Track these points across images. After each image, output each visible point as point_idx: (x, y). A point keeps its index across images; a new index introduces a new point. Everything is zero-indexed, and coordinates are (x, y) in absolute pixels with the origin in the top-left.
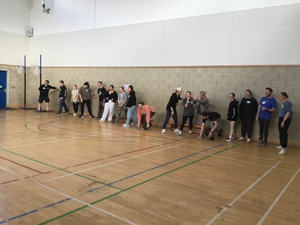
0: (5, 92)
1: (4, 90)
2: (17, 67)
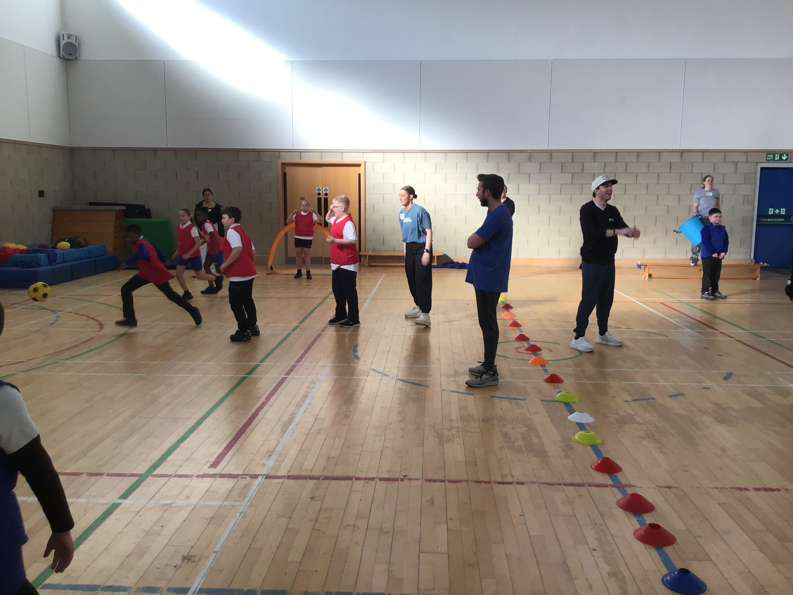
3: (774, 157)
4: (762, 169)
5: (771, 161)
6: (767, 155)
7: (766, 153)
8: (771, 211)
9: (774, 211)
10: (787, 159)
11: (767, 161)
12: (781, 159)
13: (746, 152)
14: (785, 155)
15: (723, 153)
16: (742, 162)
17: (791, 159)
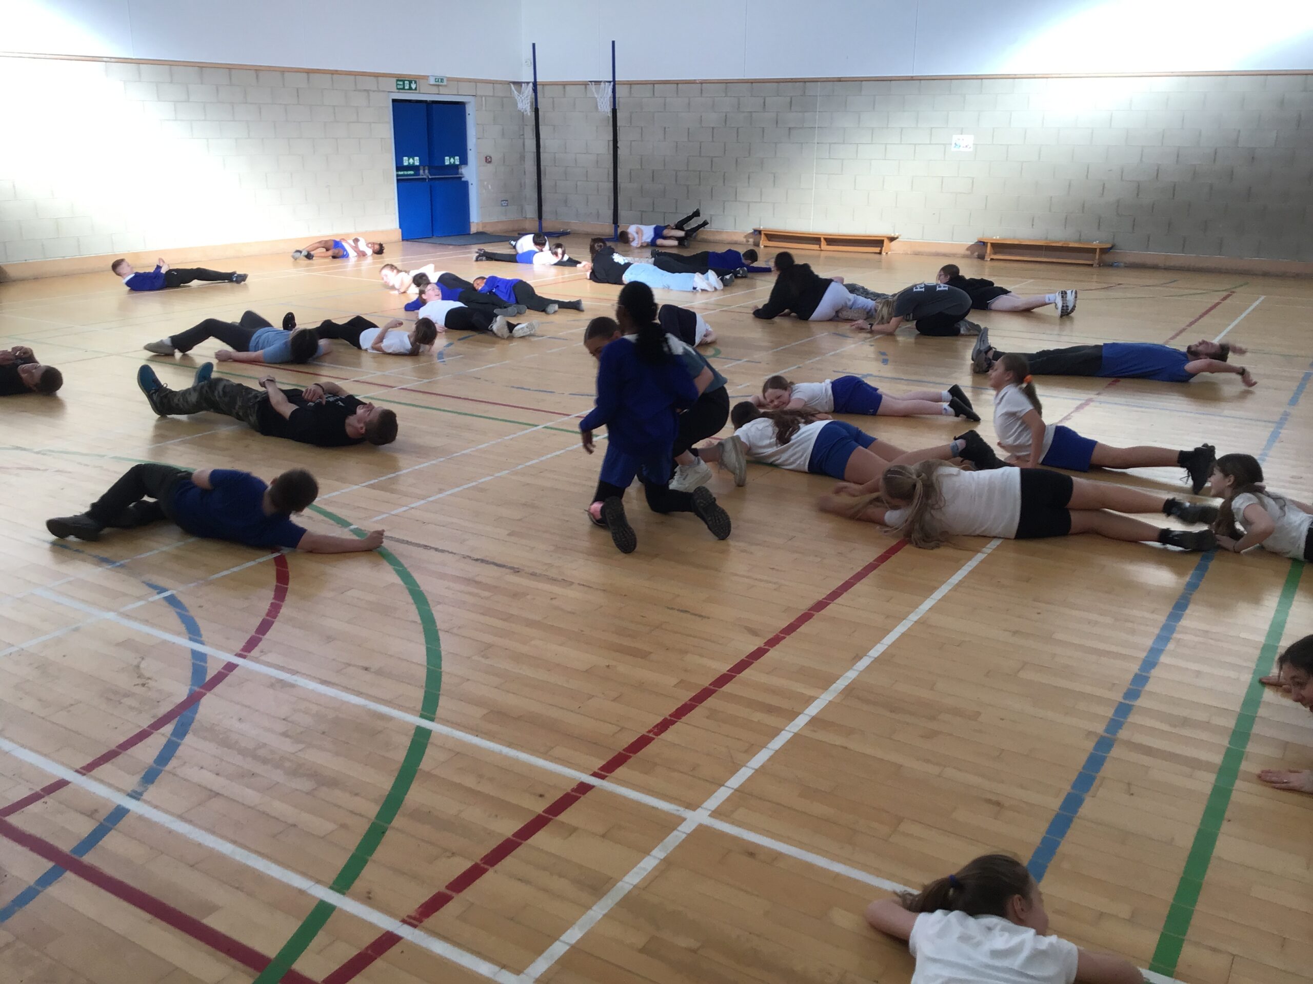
0: (463, 179)
1: (457, 173)
2: (512, 85)
3: (404, 84)
4: (394, 101)
5: (401, 91)
6: (397, 81)
7: (395, 80)
8: (406, 161)
9: (409, 160)
10: (416, 89)
11: (398, 91)
12: (410, 88)
13: (377, 76)
14: (413, 82)
15: (353, 77)
16: (374, 91)
17: (419, 91)
